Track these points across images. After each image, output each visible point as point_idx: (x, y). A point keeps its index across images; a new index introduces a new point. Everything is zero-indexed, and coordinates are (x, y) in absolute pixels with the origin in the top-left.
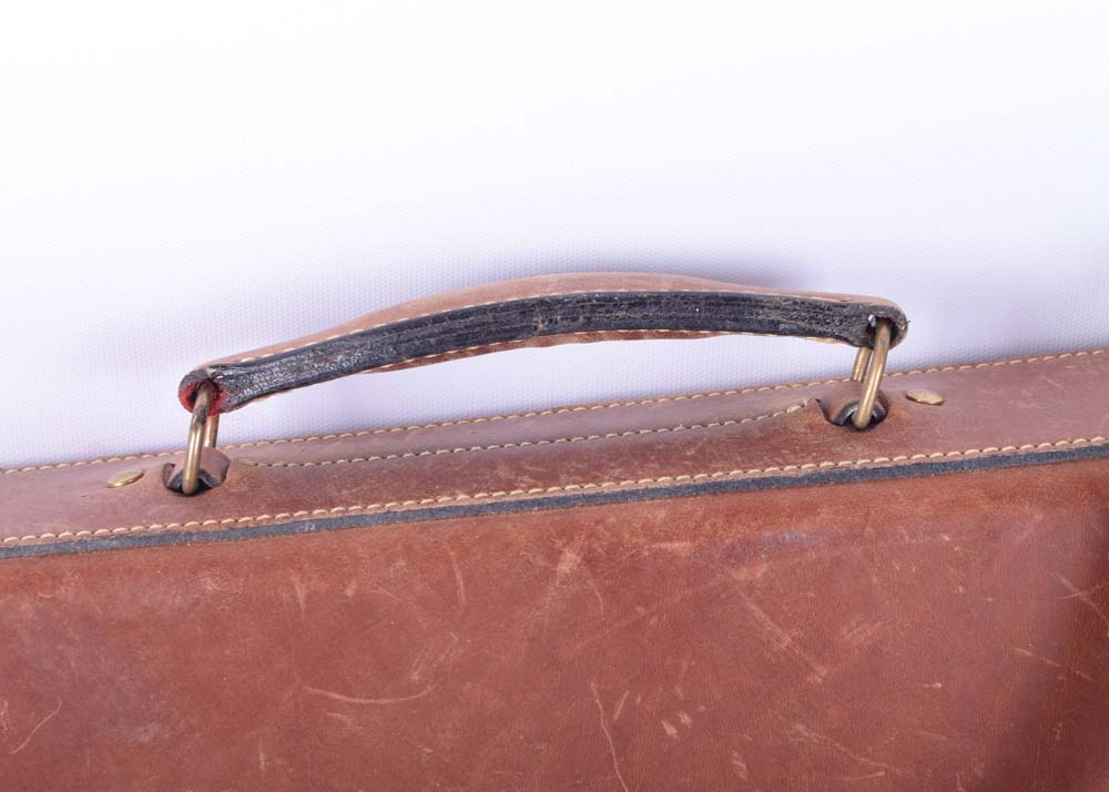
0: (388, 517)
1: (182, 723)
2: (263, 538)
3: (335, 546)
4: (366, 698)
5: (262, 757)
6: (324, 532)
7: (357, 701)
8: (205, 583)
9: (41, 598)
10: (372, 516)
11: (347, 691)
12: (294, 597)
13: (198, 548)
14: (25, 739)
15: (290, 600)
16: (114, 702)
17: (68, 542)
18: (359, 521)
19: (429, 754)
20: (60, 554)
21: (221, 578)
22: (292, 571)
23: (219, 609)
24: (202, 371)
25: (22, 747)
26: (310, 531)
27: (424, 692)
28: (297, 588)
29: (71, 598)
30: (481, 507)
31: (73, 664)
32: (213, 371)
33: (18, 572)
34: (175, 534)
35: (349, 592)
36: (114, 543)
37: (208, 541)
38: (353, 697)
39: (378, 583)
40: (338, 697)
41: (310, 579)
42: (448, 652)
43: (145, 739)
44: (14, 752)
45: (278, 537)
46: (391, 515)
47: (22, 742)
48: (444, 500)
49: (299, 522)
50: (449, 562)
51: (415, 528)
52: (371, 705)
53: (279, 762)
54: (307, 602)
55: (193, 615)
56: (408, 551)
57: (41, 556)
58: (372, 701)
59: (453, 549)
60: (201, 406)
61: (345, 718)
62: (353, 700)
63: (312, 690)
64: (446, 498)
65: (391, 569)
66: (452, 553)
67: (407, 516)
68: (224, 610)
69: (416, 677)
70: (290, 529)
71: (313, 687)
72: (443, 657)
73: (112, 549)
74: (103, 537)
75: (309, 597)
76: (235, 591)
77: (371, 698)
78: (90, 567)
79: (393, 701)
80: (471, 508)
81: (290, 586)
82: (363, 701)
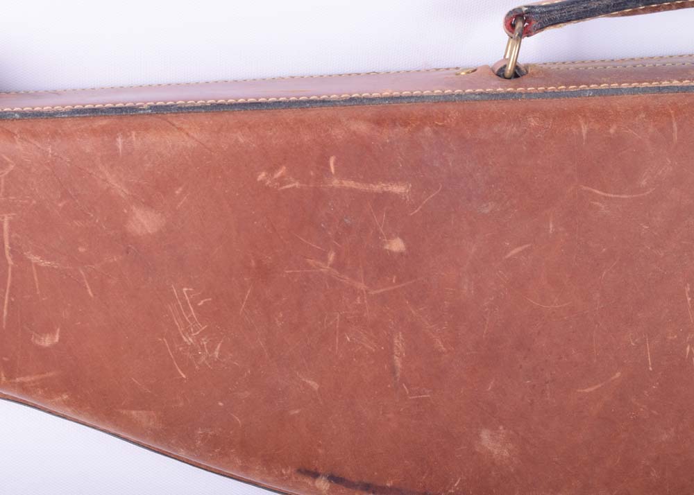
0: (634, 91)
1: (508, 203)
2: (562, 99)
3: (604, 105)
4: (614, 194)
5: (551, 226)
6: (597, 97)
7: (609, 195)
8: (530, 121)
9: (437, 124)
10: (626, 89)
11: (604, 189)
12: (580, 133)
13: (525, 102)
14: (418, 207)
15: (577, 133)
16: (471, 188)
17: (451, 95)
18: (618, 91)
19: (646, 229)
20: (446, 102)
21: (539, 119)
22: (580, 117)
23: (537, 136)
24: (520, 9)
25: (416, 211)
26: (589, 96)
27: (648, 193)
28: (582, 127)
29: (453, 125)
30: (688, 87)
31: (450, 164)
32: (526, 9)
33: (423, 109)
34: (512, 94)
35: (612, 131)
36: (477, 97)
37: (531, 98)
38: (606, 192)
39: (628, 126)
40: (598, 192)
41: (590, 122)
42: (663, 169)
43: (487, 211)
44: (411, 214)
45: (571, 98)
46: (636, 89)
47: (417, 209)
48: (665, 83)
49: (583, 90)
50: (669, 116)
51: (649, 97)
52: (616, 198)
53: (561, 229)
54: (587, 135)
55: (522, 139)
56: (646, 109)
57: (435, 102)
58: (617, 196)
59: (672, 110)
60: (519, 28)
61: (600, 205)
62: (606, 195)
63: (585, 188)
64: (666, 82)
65: (637, 119)
66: (672, 112)
67: (645, 90)
68: (540, 137)
69: (644, 183)
70: (579, 94)
71: (585, 186)
72: (661, 172)
73: (476, 100)
74: (471, 93)
75: (588, 133)
76: (547, 126)
77: (617, 194)
78: (464, 110)
79: (629, 196)
80: (682, 87)
81: (579, 126)
82: (612, 196)
